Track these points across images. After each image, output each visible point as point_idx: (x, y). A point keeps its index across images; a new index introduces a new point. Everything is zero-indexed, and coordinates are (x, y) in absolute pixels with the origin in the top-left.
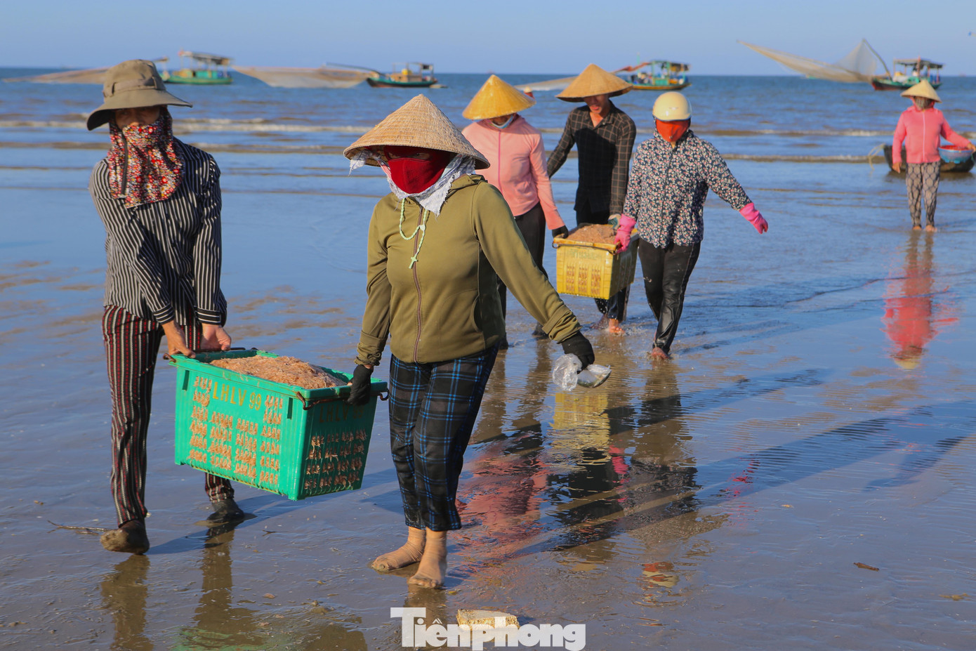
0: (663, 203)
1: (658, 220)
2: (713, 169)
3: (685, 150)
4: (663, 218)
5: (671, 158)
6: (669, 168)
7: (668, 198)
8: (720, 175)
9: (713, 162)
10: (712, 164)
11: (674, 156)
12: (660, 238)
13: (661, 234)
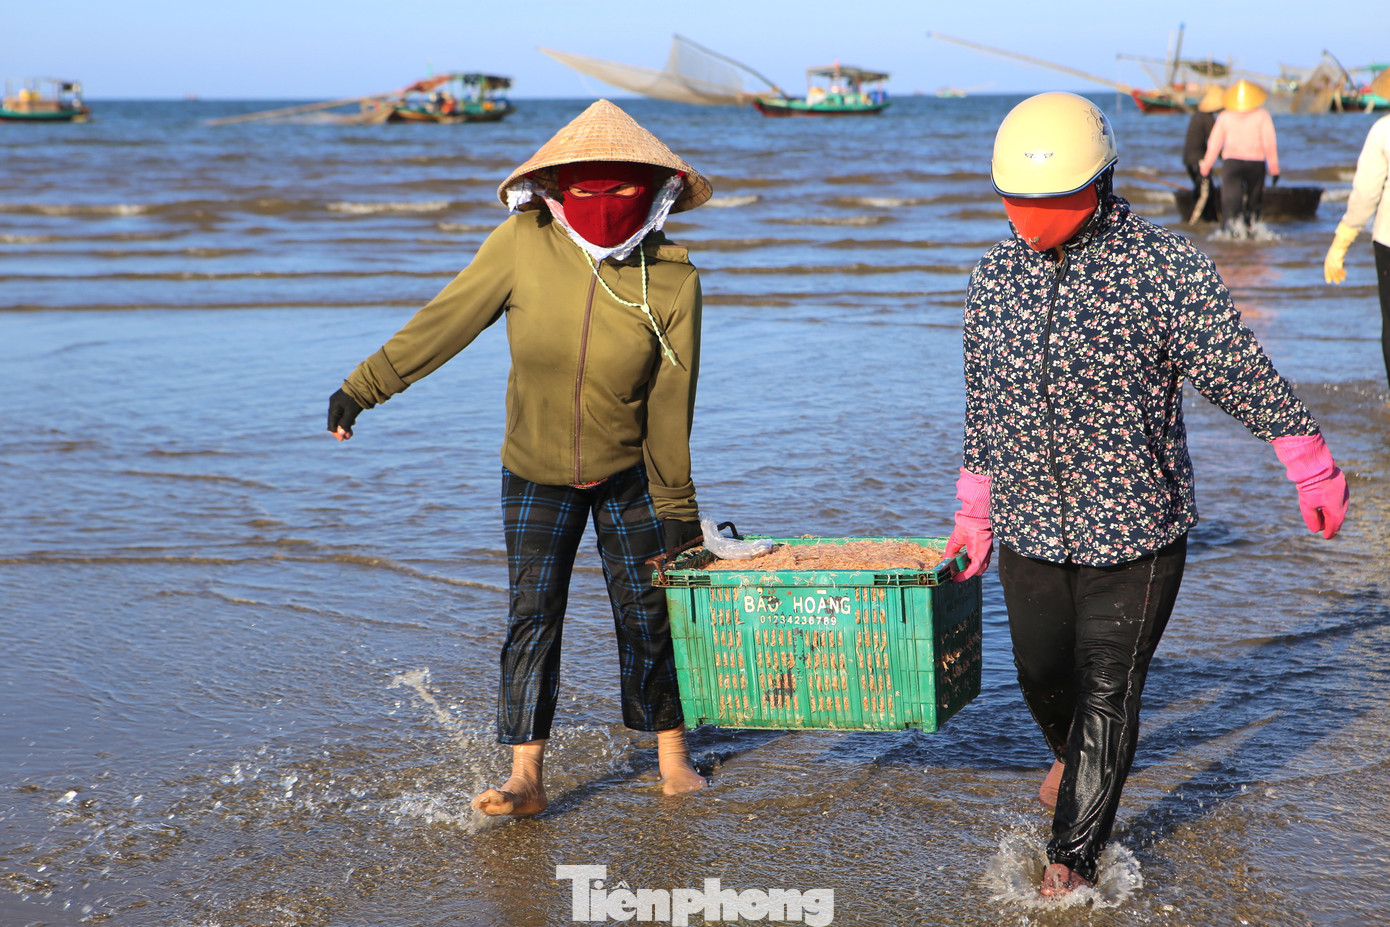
0: (1050, 434)
1: (1047, 485)
2: (1182, 319)
3: (1092, 268)
4: (1059, 479)
5: (1053, 294)
6: (1050, 328)
7: (1061, 420)
8: (1203, 340)
9: (1180, 296)
10: (1177, 303)
11: (1063, 290)
12: (1065, 533)
13: (1064, 522)
